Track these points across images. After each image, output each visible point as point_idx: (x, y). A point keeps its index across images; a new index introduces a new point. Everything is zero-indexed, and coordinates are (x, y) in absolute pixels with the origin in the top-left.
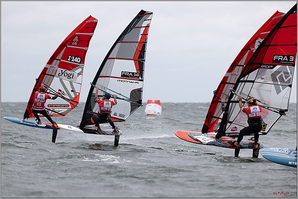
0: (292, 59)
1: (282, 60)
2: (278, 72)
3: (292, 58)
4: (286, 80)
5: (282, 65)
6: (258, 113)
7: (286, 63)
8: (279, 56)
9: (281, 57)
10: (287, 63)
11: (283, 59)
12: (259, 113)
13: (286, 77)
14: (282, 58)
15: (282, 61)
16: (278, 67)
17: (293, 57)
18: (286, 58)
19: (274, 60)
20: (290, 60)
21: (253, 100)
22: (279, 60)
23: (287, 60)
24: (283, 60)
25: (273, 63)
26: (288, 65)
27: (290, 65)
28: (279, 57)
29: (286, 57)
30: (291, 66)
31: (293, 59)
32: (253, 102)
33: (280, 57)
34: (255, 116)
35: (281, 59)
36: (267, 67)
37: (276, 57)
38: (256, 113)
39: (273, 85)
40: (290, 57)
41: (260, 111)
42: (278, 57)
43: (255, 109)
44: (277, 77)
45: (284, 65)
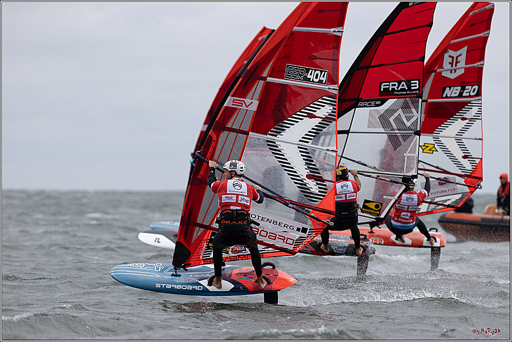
0: (416, 86)
1: (396, 89)
2: (391, 111)
3: (416, 83)
4: (408, 124)
5: (399, 98)
6: (350, 194)
7: (404, 94)
8: (391, 83)
9: (395, 85)
10: (407, 94)
11: (398, 88)
12: (352, 194)
13: (408, 119)
14: (397, 86)
15: (398, 91)
16: (390, 102)
17: (417, 82)
18: (404, 85)
19: (382, 90)
20: (412, 88)
21: (341, 170)
22: (390, 90)
23: (407, 89)
24: (399, 89)
25: (380, 96)
26: (410, 97)
27: (412, 97)
28: (391, 85)
29: (404, 83)
30: (414, 97)
31: (417, 85)
32: (341, 174)
33: (393, 85)
34: (344, 199)
35: (394, 88)
36: (370, 104)
37: (384, 86)
38: (346, 194)
39: (386, 134)
40: (412, 82)
41: (353, 191)
42: (389, 85)
43: (345, 188)
44: (391, 120)
45: (401, 98)
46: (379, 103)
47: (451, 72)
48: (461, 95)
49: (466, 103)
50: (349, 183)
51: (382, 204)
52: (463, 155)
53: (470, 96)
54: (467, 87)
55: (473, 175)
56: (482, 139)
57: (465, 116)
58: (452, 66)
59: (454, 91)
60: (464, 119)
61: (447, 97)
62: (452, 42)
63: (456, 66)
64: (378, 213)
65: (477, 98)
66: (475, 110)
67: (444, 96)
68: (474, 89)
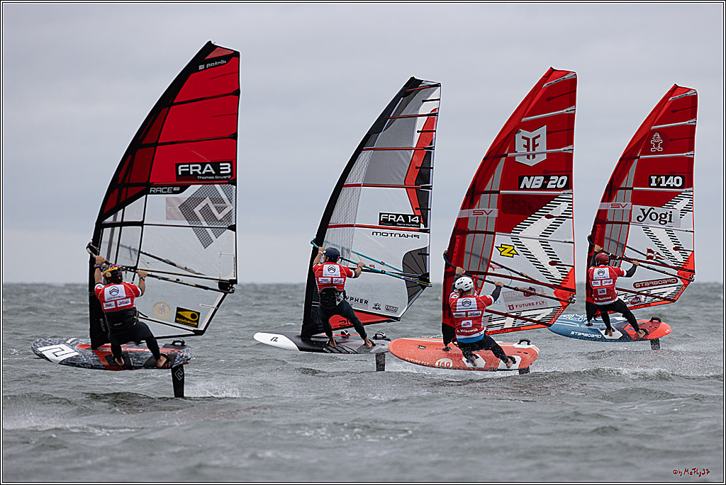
0: (227, 170)
1: (200, 173)
2: (195, 200)
3: (227, 166)
4: (220, 216)
5: (204, 184)
6: (121, 301)
7: (212, 180)
8: (191, 166)
9: (197, 168)
10: (215, 180)
11: (202, 171)
12: (125, 300)
13: (220, 210)
14: (200, 168)
15: (202, 175)
16: (193, 189)
17: (229, 165)
18: (209, 168)
19: (180, 173)
20: (221, 172)
21: (110, 272)
22: (191, 173)
23: (214, 173)
24: (204, 173)
25: (177, 180)
26: (219, 184)
27: (223, 184)
28: (191, 168)
29: (208, 165)
30: (226, 184)
31: (229, 168)
32: (110, 275)
33: (194, 168)
34: (114, 307)
35: (196, 172)
36: (166, 190)
37: (182, 168)
38: (115, 301)
39: (191, 228)
40: (221, 164)
41: (125, 296)
42: (189, 168)
43: (113, 293)
44: (196, 210)
45: (207, 184)
46: (178, 189)
47: (528, 157)
48: (544, 187)
49: (552, 197)
50: (121, 287)
51: (199, 314)
52: (551, 260)
53: (556, 189)
54: (552, 178)
55: (564, 286)
56: (574, 243)
57: (550, 213)
58: (528, 150)
59: (535, 182)
60: (549, 217)
61: (525, 188)
62: (523, 120)
63: (534, 150)
64: (196, 324)
65: (566, 192)
66: (564, 206)
67: (522, 187)
68: (563, 181)
